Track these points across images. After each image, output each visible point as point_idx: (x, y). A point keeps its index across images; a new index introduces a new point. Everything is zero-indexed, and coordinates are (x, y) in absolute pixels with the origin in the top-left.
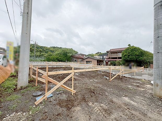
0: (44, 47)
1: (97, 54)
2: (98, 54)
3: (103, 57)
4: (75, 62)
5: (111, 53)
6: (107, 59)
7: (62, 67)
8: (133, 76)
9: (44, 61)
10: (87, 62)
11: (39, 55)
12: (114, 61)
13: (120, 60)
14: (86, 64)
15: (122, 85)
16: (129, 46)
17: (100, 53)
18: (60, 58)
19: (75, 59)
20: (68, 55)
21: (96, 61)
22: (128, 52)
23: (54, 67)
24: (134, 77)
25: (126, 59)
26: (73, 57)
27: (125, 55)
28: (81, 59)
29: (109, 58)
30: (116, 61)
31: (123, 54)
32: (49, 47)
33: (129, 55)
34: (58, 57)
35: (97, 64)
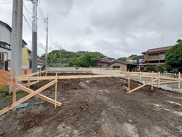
0: (71, 52)
1: (130, 57)
2: (133, 57)
3: (138, 61)
4: (99, 67)
5: (149, 55)
6: (142, 63)
7: (82, 72)
8: (176, 88)
9: (67, 66)
10: (114, 67)
11: (66, 60)
12: (152, 65)
13: (161, 65)
14: (113, 69)
15: (145, 101)
16: (178, 43)
17: (136, 56)
18: (83, 63)
19: (100, 64)
20: (92, 59)
21: (126, 66)
22: (176, 52)
23: (74, 73)
24: (177, 90)
25: (173, 62)
26: (98, 62)
27: (170, 57)
28: (107, 64)
29: (146, 62)
30: (155, 65)
31: (167, 55)
32: (76, 52)
33: (179, 57)
34: (81, 62)
35: (126, 70)
